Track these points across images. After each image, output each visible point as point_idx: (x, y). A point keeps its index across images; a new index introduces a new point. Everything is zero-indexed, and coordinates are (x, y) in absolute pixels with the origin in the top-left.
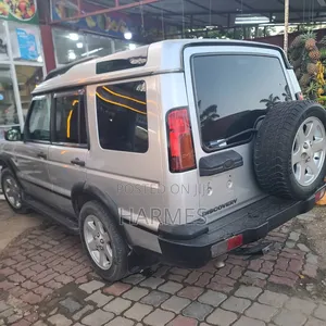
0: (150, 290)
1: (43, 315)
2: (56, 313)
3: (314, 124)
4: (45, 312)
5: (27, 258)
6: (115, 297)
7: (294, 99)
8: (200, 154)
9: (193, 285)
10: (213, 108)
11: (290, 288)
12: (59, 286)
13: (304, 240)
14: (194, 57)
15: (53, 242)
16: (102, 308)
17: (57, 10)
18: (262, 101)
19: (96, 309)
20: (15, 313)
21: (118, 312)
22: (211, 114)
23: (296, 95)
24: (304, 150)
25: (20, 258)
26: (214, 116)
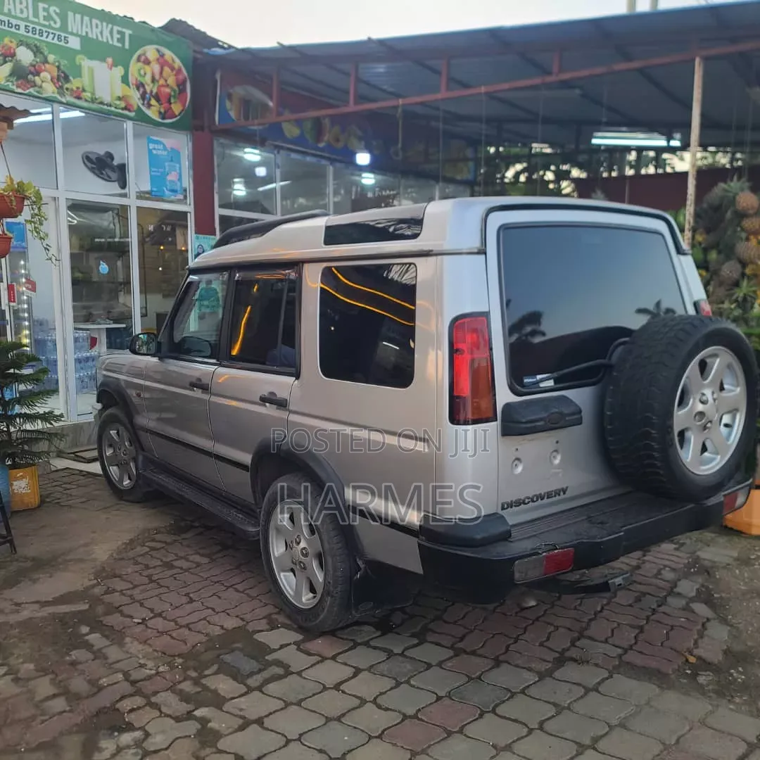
0: (390, 654)
1: (194, 674)
2: (216, 673)
3: (720, 360)
4: (195, 670)
5: (152, 581)
6: (324, 659)
7: (691, 311)
8: (504, 396)
9: (473, 653)
10: (535, 318)
11: (666, 675)
12: (217, 631)
13: (705, 596)
14: (504, 229)
15: (197, 558)
16: (299, 674)
17: (228, 104)
18: (640, 311)
19: (288, 673)
20: (142, 666)
21: (330, 682)
22: (529, 329)
23: (696, 305)
24: (700, 407)
25: (138, 579)
26: (534, 333)
